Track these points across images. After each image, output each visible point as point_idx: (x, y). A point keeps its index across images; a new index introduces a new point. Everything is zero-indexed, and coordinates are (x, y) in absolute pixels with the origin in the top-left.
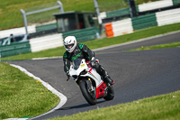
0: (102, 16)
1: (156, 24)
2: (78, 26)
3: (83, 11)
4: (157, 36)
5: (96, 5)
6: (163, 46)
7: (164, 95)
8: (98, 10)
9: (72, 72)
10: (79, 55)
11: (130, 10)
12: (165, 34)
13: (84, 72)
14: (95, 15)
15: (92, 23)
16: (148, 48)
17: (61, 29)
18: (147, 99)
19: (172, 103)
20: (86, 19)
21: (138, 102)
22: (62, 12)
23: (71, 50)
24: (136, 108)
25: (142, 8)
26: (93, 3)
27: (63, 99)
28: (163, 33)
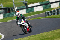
0: (16, 8)
1: (34, 11)
2: (8, 12)
3: (10, 7)
4: (34, 15)
5: (14, 5)
6: (36, 18)
7: (37, 35)
8: (15, 7)
9: (19, 23)
10: (21, 18)
11: (25, 6)
12: (37, 14)
13: (23, 23)
14: (14, 8)
15: (13, 11)
16: (31, 19)
17: (2, 13)
18: (31, 36)
19: (39, 37)
20: (11, 9)
21: (28, 37)
22: (3, 7)
23: (19, 16)
24: (27, 39)
25: (29, 6)
26: (13, 4)
27: (3, 36)
28: (36, 14)
